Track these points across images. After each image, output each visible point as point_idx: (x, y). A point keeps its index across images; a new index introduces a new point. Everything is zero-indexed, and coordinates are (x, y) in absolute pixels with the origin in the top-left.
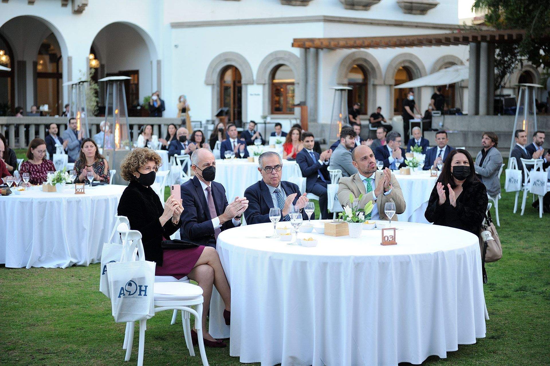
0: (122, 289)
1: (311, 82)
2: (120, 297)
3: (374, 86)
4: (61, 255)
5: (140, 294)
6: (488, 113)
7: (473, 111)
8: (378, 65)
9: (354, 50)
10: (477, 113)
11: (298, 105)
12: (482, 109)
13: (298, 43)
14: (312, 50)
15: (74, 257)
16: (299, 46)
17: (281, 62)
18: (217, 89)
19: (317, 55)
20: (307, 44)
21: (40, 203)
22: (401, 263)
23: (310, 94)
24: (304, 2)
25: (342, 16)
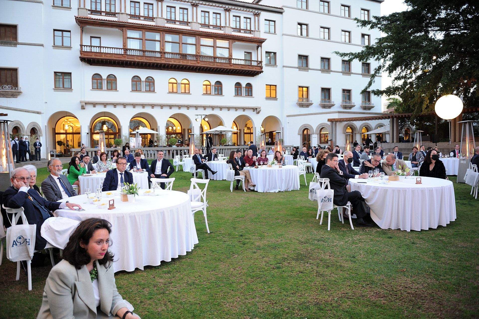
0: (323, 199)
1: (334, 133)
2: (321, 202)
3: (355, 134)
4: (275, 188)
5: (329, 201)
6: (397, 142)
7: (391, 141)
8: (357, 127)
9: (348, 122)
10: (393, 142)
11: (329, 141)
12: (395, 141)
13: (329, 120)
14: (334, 122)
15: (280, 189)
16: (330, 121)
17: (323, 127)
18: (302, 136)
19: (336, 124)
20: (333, 120)
21: (268, 171)
22: (429, 190)
23: (334, 137)
24: (330, 107)
25: (344, 111)
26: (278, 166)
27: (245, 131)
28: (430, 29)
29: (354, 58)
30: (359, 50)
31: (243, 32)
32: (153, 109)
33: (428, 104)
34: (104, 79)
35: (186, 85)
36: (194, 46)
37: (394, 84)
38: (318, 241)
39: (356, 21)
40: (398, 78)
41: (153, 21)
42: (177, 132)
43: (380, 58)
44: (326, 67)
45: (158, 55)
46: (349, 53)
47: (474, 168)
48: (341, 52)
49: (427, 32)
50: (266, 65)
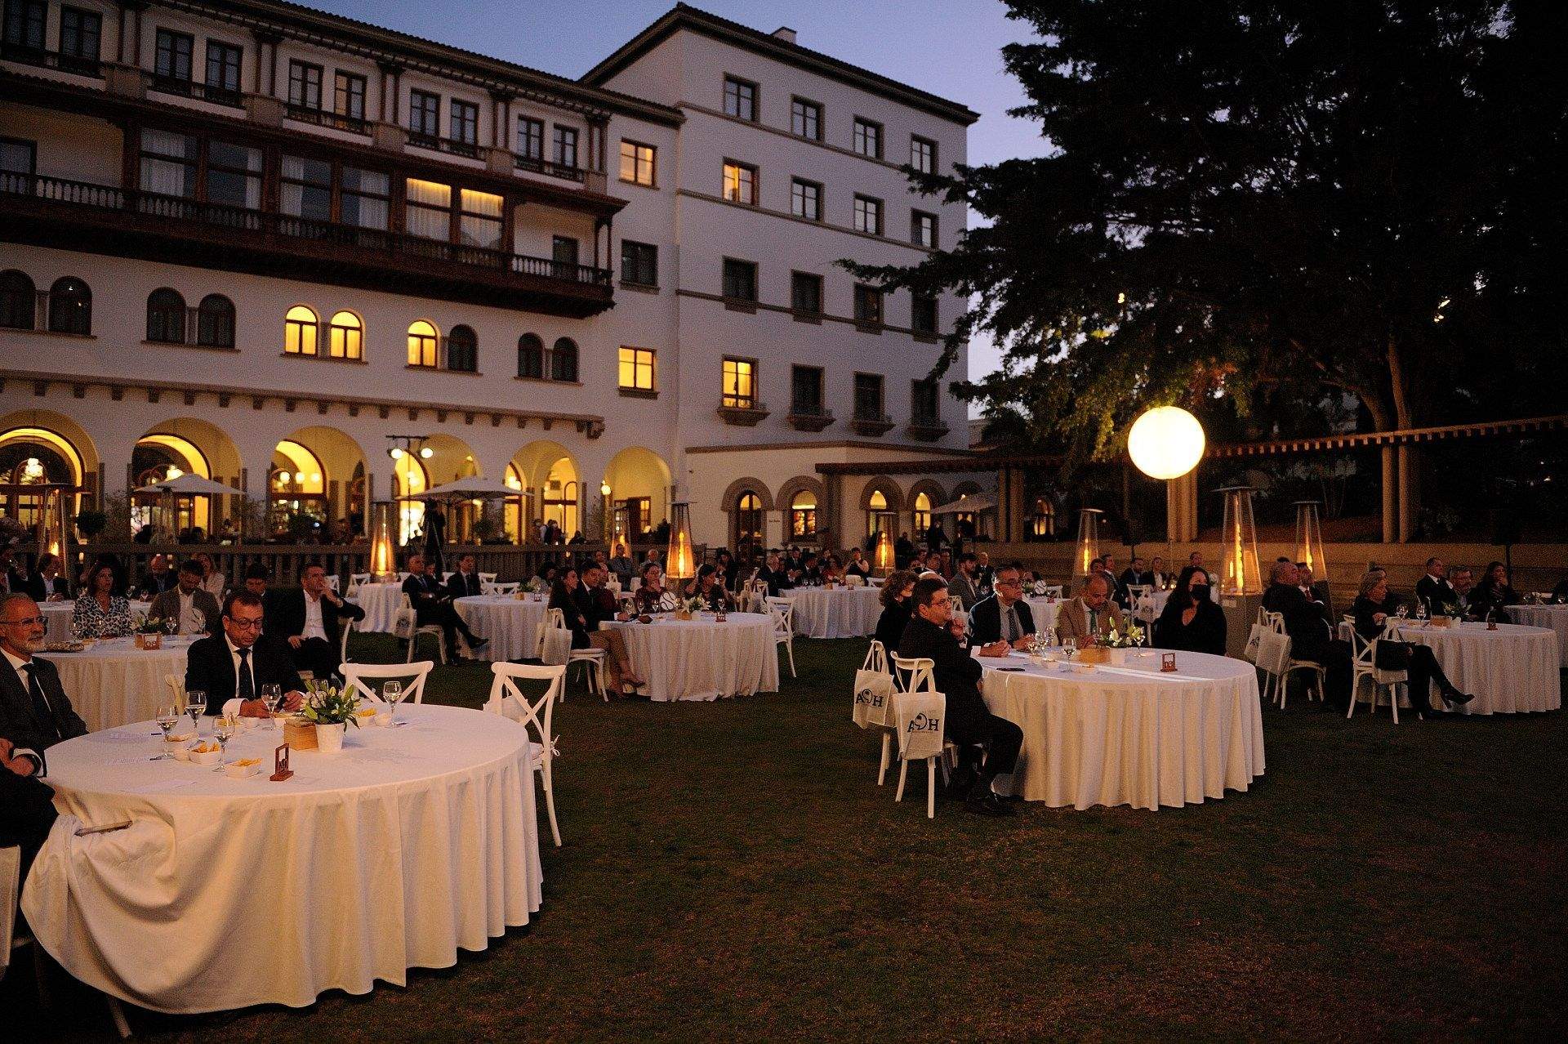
0: (912, 722)
1: (834, 508)
2: (909, 731)
3: (897, 512)
4: (706, 688)
5: (930, 729)
8: (900, 492)
11: (821, 532)
12: (1013, 535)
13: (820, 468)
14: (834, 474)
16: (822, 472)
17: (802, 488)
18: (734, 515)
19: (839, 480)
20: (832, 469)
21: (688, 631)
23: (834, 520)
24: (818, 428)
25: (859, 440)
26: (713, 616)
27: (547, 496)
28: (1110, 216)
29: (898, 284)
30: (913, 259)
31: (551, 172)
32: (223, 409)
33: (1109, 433)
34: (42, 294)
35: (349, 332)
36: (383, 205)
37: (1008, 366)
38: (918, 853)
39: (907, 176)
40: (1021, 350)
41: (239, 106)
42: (307, 490)
43: (970, 288)
44: (809, 304)
45: (253, 223)
46: (885, 268)
47: (1275, 621)
48: (859, 262)
49: (1101, 225)
50: (626, 284)
